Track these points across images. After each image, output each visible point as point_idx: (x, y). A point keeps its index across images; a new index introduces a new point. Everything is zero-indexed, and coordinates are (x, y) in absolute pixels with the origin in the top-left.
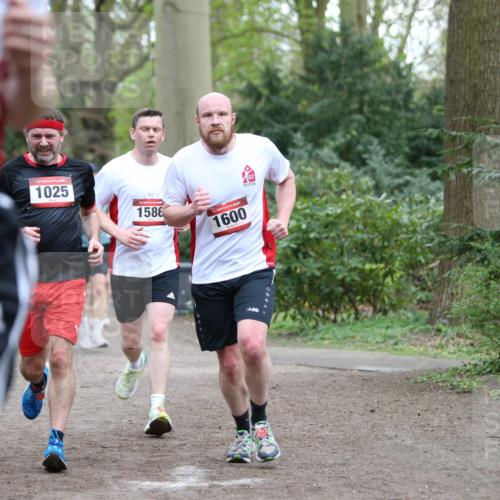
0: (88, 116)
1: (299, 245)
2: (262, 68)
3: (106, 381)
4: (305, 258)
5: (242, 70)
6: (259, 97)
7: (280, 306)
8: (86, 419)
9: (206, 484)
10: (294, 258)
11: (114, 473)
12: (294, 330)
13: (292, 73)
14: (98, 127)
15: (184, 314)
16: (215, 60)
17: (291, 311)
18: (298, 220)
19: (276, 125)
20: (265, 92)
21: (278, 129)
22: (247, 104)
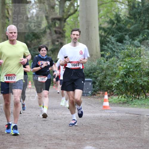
0: (57, 29)
1: (127, 73)
2: (115, 13)
3: (62, 118)
4: (128, 77)
5: (108, 15)
6: (113, 24)
7: (120, 93)
8: (55, 130)
10: (125, 77)
12: (125, 102)
13: (125, 16)
14: (60, 33)
15: (88, 96)
16: (99, 11)
17: (124, 95)
18: (127, 65)
19: (119, 33)
20: (116, 22)
21: (120, 34)
22: (110, 26)
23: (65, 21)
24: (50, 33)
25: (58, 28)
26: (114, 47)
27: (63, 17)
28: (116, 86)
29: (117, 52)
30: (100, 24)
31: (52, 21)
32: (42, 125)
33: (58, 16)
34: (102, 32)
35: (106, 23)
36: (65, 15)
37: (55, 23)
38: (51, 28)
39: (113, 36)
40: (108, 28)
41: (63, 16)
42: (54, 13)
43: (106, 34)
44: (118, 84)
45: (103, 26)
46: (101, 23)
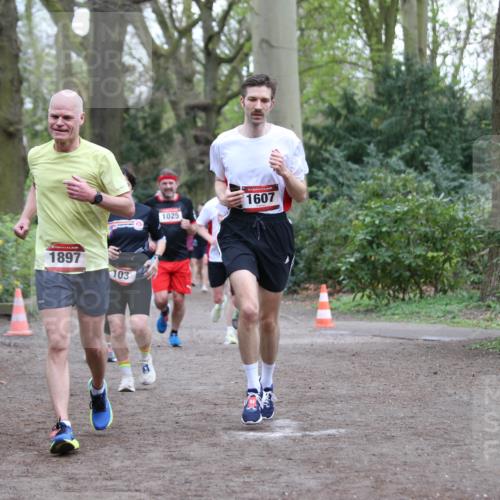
0: (198, 133)
1: (373, 237)
2: (341, 92)
3: (216, 350)
4: (378, 248)
5: (325, 95)
6: (338, 116)
7: (358, 287)
8: (200, 381)
9: (299, 434)
10: (369, 248)
11: (224, 425)
12: (370, 308)
13: (366, 96)
16: (303, 87)
17: (367, 292)
18: (372, 217)
19: (352, 138)
20: (344, 112)
21: (355, 142)
22: (329, 122)
23: (219, 111)
24: (184, 144)
25: (202, 129)
26: (341, 174)
27: (214, 105)
28: (347, 269)
29: (348, 186)
30: (307, 119)
31: (187, 114)
32: (167, 370)
33: (202, 99)
34: (310, 138)
35: (320, 115)
36: (218, 96)
37: (194, 118)
38: (186, 132)
39: (337, 146)
40: (326, 128)
41: (214, 100)
42: (191, 93)
43: (321, 142)
44: (352, 265)
45: (312, 122)
46: (308, 115)
